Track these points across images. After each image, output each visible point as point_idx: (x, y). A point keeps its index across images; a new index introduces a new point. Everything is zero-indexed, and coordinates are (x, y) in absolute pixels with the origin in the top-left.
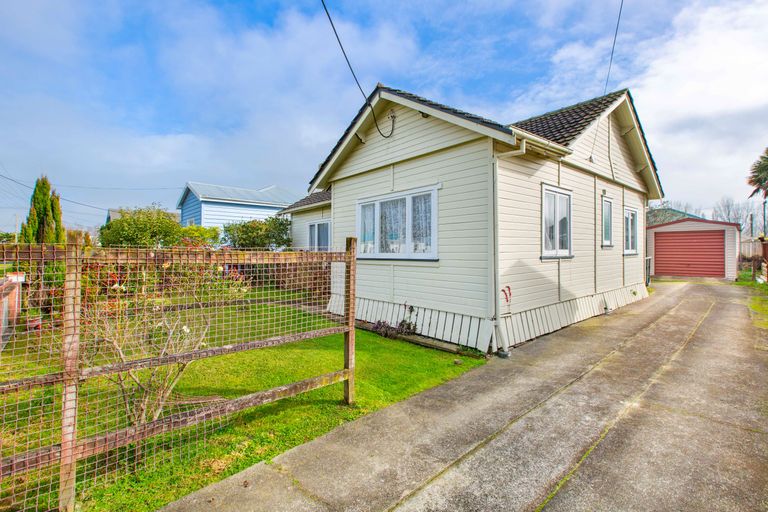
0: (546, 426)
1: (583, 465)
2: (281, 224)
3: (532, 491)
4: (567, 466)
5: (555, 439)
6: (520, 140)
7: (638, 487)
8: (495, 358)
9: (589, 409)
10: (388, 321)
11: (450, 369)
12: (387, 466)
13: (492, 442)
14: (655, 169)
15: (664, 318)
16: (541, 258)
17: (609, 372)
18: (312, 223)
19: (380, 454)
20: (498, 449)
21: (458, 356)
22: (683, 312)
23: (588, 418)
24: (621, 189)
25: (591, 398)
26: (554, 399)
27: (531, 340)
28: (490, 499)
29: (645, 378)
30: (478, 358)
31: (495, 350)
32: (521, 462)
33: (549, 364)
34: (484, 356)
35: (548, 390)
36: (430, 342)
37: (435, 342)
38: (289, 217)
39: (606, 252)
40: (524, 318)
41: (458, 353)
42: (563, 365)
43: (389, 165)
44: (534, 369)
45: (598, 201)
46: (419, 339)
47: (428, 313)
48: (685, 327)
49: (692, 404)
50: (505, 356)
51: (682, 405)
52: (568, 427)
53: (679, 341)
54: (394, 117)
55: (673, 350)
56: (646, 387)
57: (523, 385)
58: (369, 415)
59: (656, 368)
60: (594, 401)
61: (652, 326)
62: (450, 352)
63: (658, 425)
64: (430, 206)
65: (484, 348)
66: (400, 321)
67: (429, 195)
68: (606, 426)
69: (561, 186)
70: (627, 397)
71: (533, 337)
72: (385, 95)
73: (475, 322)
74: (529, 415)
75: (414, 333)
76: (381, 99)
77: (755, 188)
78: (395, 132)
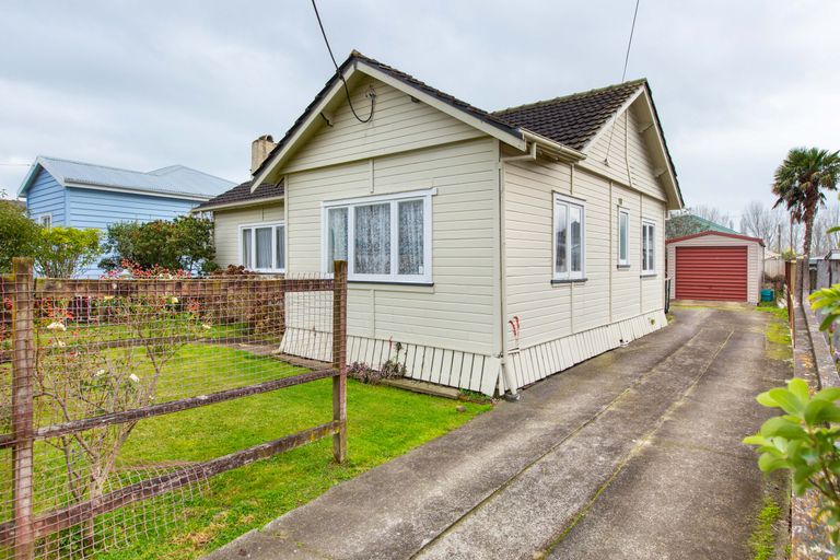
0: (561, 469)
1: (596, 502)
2: (199, 227)
3: (550, 528)
4: (582, 503)
5: (569, 480)
6: (530, 143)
7: (645, 515)
8: (502, 402)
9: (602, 449)
10: (368, 363)
11: (452, 417)
12: (401, 520)
13: (508, 488)
14: (675, 175)
15: (681, 350)
16: (552, 282)
17: (623, 411)
18: (246, 226)
19: (390, 510)
20: (514, 494)
21: (459, 402)
22: (701, 344)
23: (601, 458)
24: (639, 197)
25: (605, 439)
26: (568, 442)
27: (542, 380)
28: (510, 539)
29: (657, 416)
30: (482, 403)
31: (502, 393)
32: (537, 504)
33: (562, 406)
34: (490, 401)
35: (562, 433)
36: (423, 386)
37: (431, 386)
38: (209, 216)
39: (622, 273)
40: (533, 354)
41: (459, 398)
42: (575, 406)
43: (369, 159)
44: (547, 412)
45: (614, 213)
46: (409, 384)
47: (420, 351)
48: (701, 360)
49: (700, 438)
50: (513, 400)
51: (691, 440)
52: (582, 468)
53: (693, 376)
54: (373, 96)
55: (687, 385)
56: (658, 424)
57: (535, 430)
58: (367, 473)
59: (669, 405)
60: (607, 441)
61: (669, 359)
62: (449, 398)
63: (667, 461)
64: (422, 216)
65: (490, 392)
66: (384, 362)
67: (421, 202)
68: (618, 465)
69: (574, 195)
70: (639, 435)
71: (543, 376)
72: (362, 67)
73: (479, 360)
74: (543, 460)
75: (403, 377)
76: (357, 72)
77: (778, 197)
78: (376, 116)
